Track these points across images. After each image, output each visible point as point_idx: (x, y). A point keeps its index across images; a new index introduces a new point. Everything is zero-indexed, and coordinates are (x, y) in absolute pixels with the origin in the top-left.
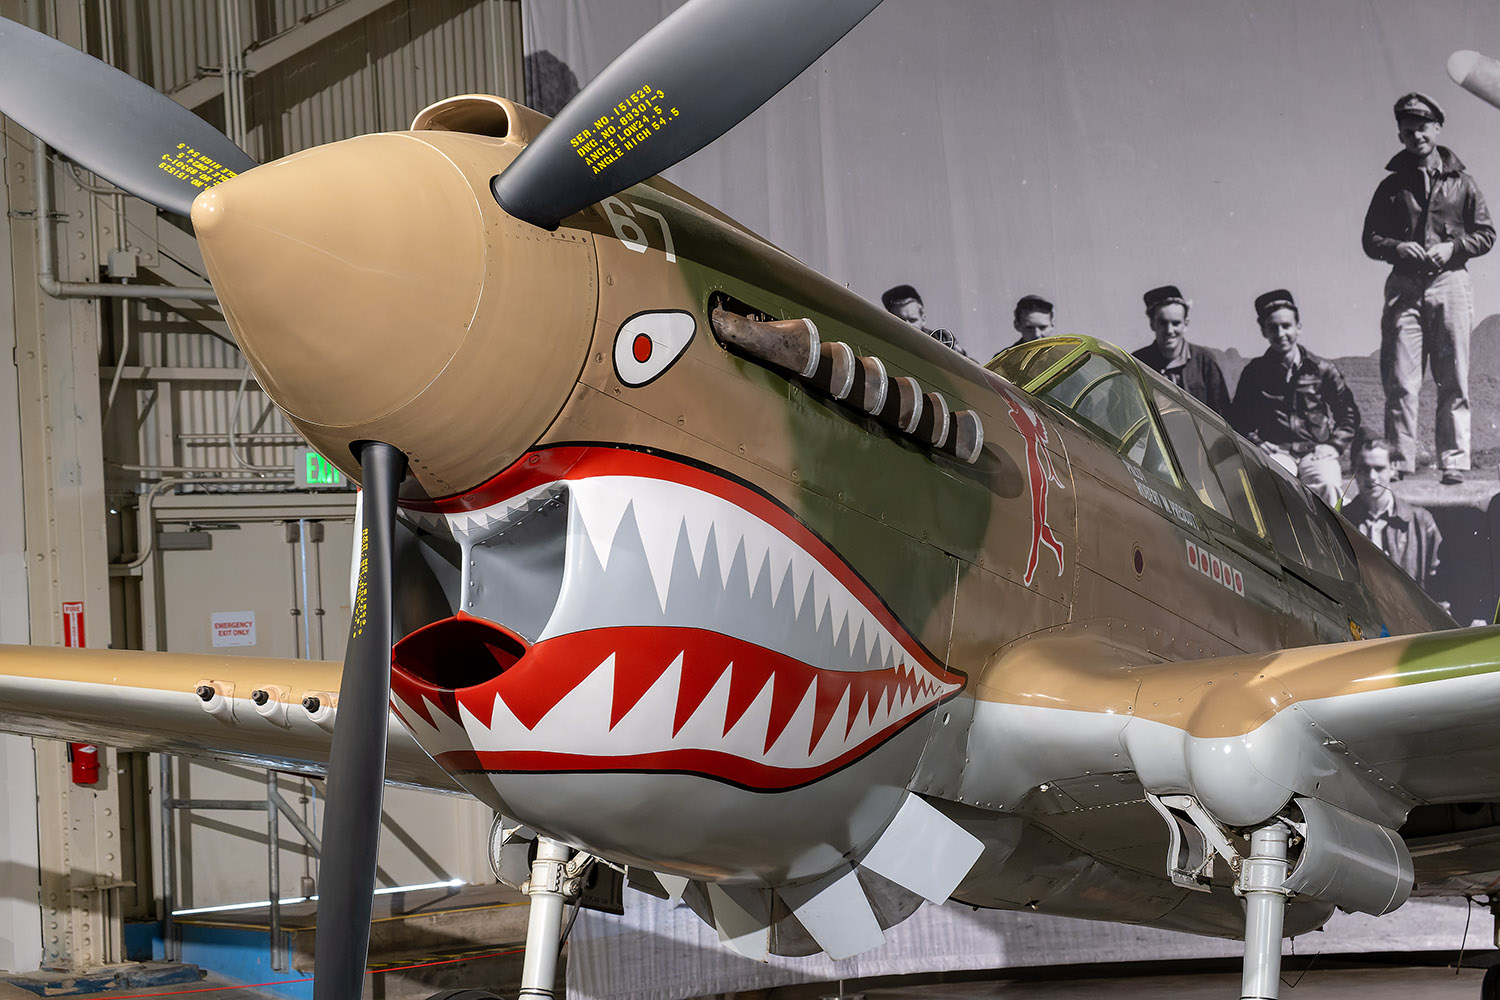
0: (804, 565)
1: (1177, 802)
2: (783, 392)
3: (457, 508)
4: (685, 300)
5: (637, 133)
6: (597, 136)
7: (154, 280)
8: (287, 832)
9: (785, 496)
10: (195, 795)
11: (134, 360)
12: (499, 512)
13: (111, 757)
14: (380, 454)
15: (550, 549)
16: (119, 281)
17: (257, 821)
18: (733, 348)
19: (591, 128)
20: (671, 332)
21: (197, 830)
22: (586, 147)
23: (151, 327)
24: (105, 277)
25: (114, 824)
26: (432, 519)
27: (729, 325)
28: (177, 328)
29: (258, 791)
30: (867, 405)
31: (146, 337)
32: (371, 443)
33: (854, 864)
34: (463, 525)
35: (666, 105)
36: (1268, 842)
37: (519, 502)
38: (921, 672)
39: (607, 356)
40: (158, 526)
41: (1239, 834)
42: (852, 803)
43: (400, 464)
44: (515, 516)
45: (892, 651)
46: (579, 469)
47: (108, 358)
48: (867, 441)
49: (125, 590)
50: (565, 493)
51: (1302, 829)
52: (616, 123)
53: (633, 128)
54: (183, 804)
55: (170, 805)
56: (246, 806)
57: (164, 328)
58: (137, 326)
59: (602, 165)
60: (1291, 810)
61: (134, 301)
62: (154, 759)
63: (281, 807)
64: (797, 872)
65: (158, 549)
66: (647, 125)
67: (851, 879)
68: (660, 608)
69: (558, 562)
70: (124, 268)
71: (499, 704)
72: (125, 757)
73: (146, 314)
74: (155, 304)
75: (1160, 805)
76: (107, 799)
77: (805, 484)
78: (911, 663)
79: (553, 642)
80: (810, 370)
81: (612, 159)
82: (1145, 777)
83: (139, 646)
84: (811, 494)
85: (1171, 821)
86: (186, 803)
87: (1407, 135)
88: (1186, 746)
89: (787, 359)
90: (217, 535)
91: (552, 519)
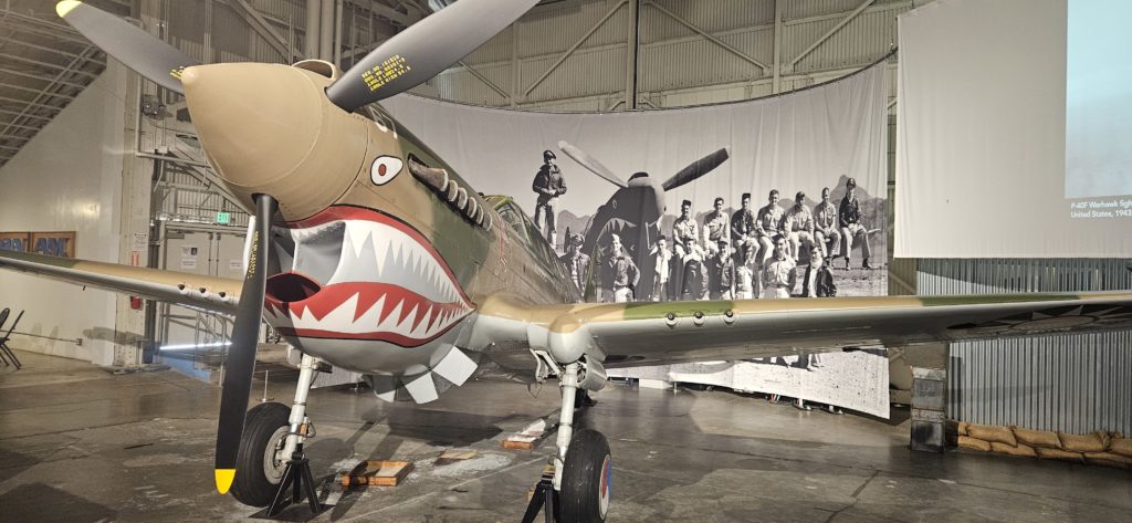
0: (433, 262)
1: (540, 352)
2: (430, 196)
3: (296, 227)
4: (400, 155)
5: (391, 75)
6: (374, 74)
7: (173, 156)
8: (202, 326)
9: (428, 235)
10: (171, 313)
11: (164, 179)
12: (314, 230)
13: (144, 301)
14: (266, 200)
15: (336, 246)
16: (161, 154)
17: (193, 323)
18: (415, 175)
19: (372, 70)
20: (394, 165)
21: (171, 324)
22: (369, 79)
23: (170, 170)
24: (156, 153)
25: (143, 321)
26: (283, 230)
27: (415, 167)
28: (180, 172)
29: (194, 314)
30: (459, 205)
31: (168, 174)
32: (263, 194)
33: (430, 369)
34: (297, 234)
35: (405, 65)
36: (572, 369)
37: (323, 227)
38: (464, 304)
39: (368, 172)
40: (166, 231)
41: (562, 365)
42: (433, 350)
43: (275, 204)
44: (321, 233)
45: (457, 296)
46: (350, 216)
47: (155, 178)
48: (457, 219)
49: (154, 249)
50: (344, 224)
51: (585, 366)
52: (382, 70)
53: (390, 73)
54: (168, 317)
55: (163, 316)
56: (189, 318)
57: (175, 171)
58: (166, 169)
59: (375, 87)
60: (582, 359)
61: (166, 161)
62: (158, 304)
63: (201, 319)
64: (409, 372)
65: (166, 238)
66: (396, 72)
67: (429, 374)
68: (379, 274)
69: (339, 251)
70: (163, 150)
71: (306, 310)
72: (148, 301)
73: (169, 166)
74: (172, 163)
75: (534, 353)
76: (142, 313)
77: (435, 232)
78: (462, 300)
79: (333, 286)
80: (444, 189)
81: (379, 85)
82: (531, 343)
83: (157, 267)
84: (436, 235)
85: (538, 359)
86: (168, 316)
87: (546, 161)
88: (549, 335)
89: (435, 183)
90: (186, 235)
91: (337, 235)
